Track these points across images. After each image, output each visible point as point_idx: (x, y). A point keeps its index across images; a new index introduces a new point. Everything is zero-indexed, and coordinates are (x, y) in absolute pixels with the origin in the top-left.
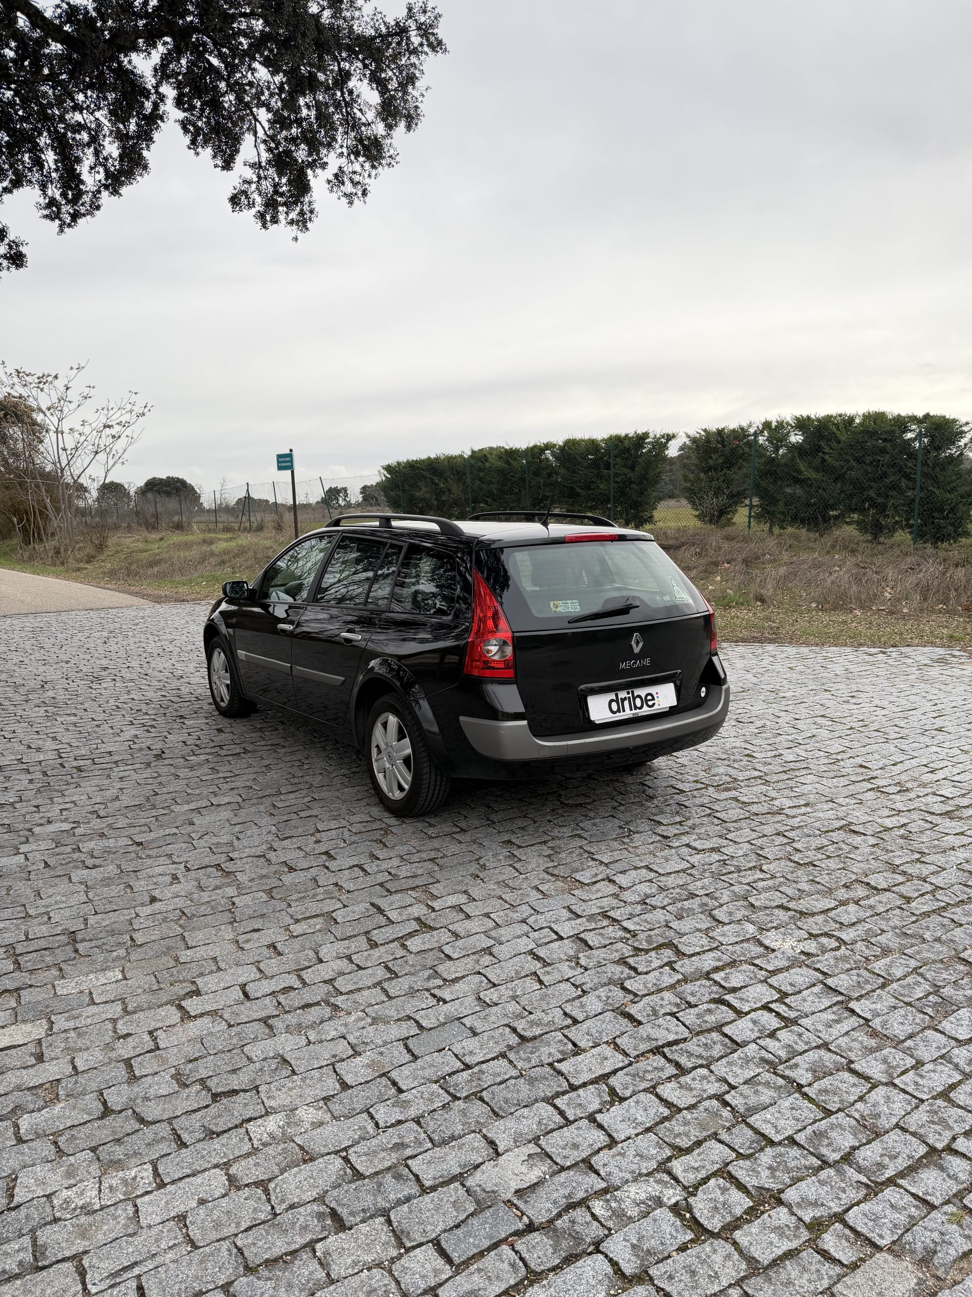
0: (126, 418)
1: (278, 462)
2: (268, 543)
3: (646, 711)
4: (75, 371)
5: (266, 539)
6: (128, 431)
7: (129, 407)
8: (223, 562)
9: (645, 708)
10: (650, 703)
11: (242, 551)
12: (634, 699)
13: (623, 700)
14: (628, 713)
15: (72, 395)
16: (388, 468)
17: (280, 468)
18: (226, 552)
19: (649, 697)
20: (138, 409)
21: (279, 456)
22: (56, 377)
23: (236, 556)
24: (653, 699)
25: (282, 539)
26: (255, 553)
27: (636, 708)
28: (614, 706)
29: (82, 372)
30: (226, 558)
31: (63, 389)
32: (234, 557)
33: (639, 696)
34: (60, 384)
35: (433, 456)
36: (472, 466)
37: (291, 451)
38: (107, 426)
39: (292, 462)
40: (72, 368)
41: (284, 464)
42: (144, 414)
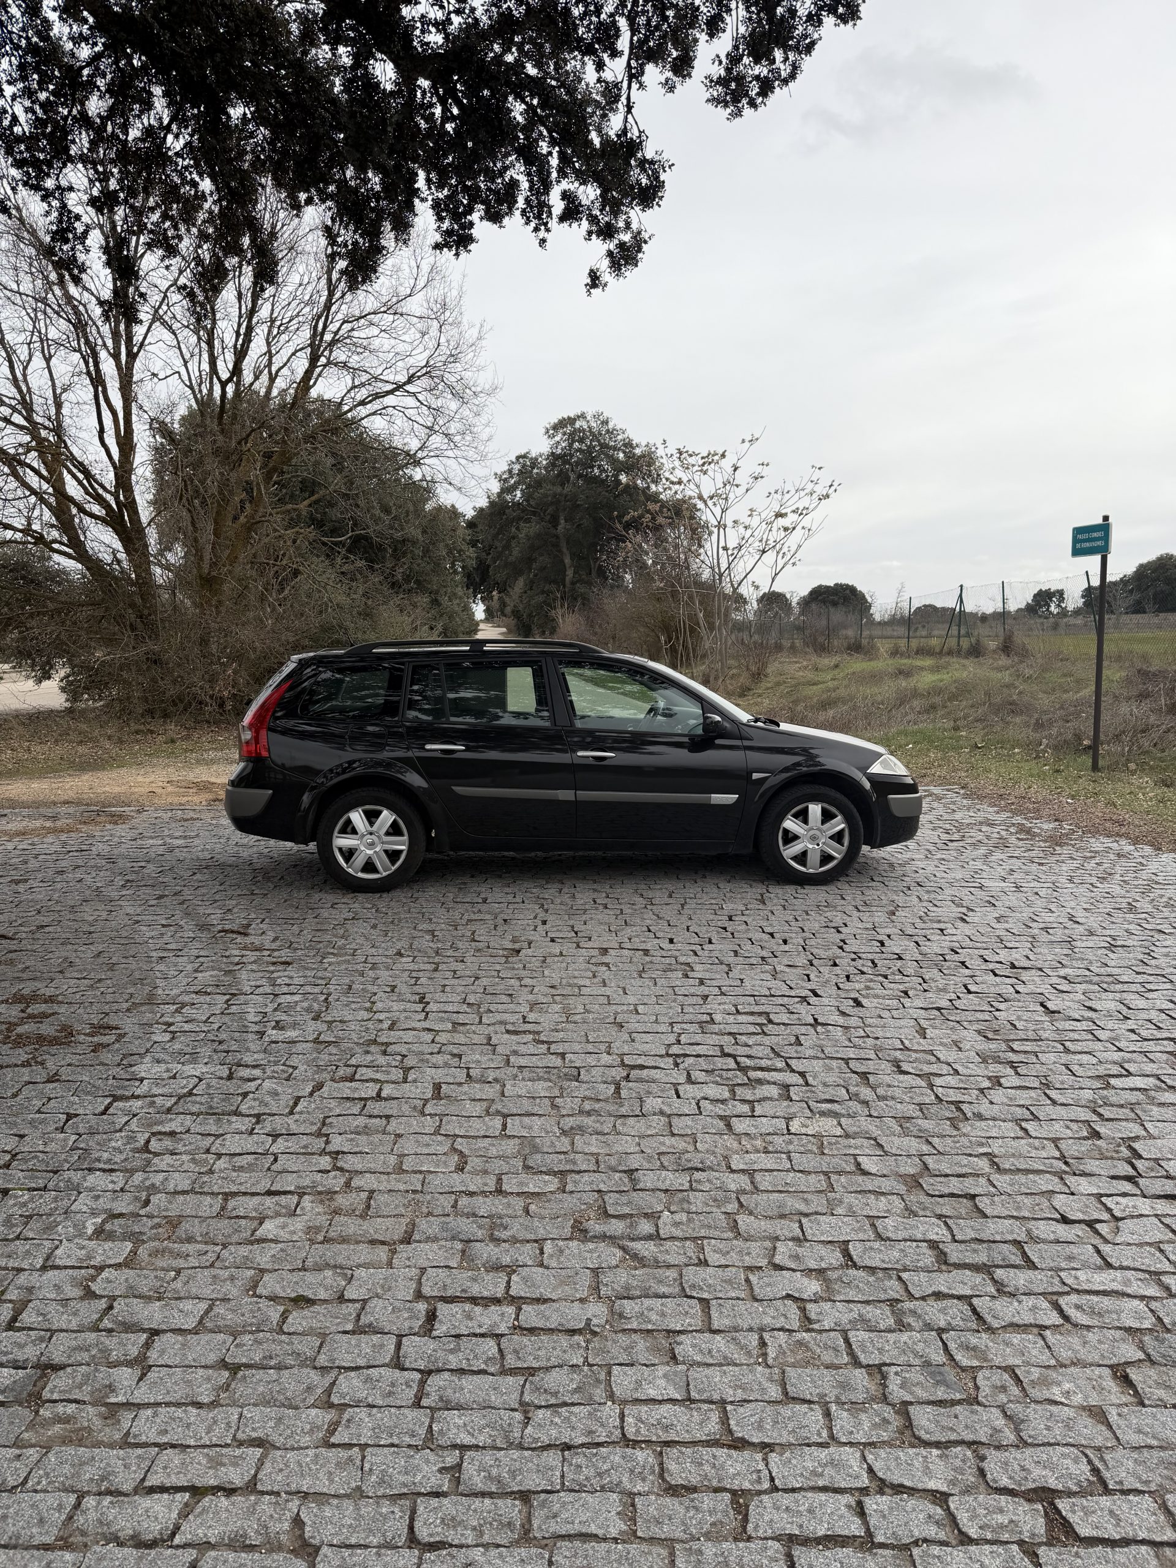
0: (805, 502)
1: (1075, 541)
4: (747, 444)
5: (999, 669)
6: (806, 521)
7: (810, 486)
8: (933, 707)
11: (962, 690)
15: (742, 477)
17: (1076, 552)
18: (936, 691)
20: (820, 490)
21: (1078, 531)
22: (724, 455)
23: (953, 697)
26: (988, 694)
29: (756, 444)
30: (937, 700)
31: (730, 470)
34: (727, 464)
37: (1106, 518)
38: (779, 515)
39: (1106, 538)
40: (743, 441)
41: (1088, 545)
42: (827, 496)
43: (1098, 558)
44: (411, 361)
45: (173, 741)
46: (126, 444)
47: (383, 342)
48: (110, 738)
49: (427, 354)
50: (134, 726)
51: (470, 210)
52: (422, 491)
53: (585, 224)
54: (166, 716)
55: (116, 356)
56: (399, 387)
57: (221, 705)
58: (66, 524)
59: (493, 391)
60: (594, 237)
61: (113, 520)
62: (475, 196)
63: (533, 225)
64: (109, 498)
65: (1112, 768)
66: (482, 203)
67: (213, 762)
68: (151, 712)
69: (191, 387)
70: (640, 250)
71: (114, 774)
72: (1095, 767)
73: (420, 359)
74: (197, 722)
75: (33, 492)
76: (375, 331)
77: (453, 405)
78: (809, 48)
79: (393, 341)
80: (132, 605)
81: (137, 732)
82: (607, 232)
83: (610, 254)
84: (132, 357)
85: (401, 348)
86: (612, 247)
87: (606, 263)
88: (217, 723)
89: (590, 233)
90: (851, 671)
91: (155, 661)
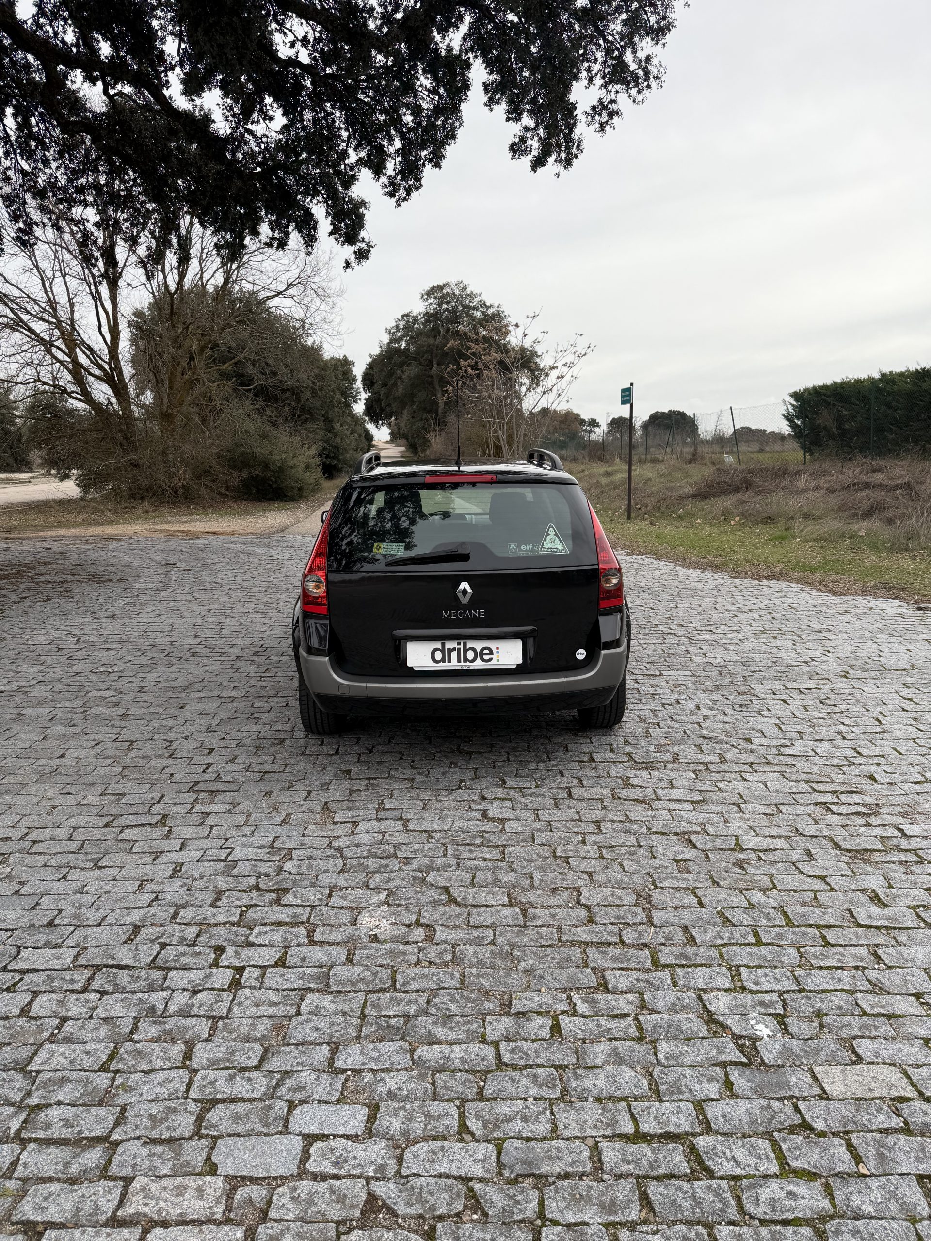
1: (622, 396)
3: (479, 664)
4: (531, 319)
6: (572, 372)
7: (572, 349)
9: (479, 661)
10: (486, 657)
12: (466, 651)
13: (450, 651)
14: (454, 664)
16: (796, 395)
17: (624, 401)
19: (486, 651)
20: (580, 350)
21: (624, 390)
22: (517, 326)
24: (491, 653)
27: (466, 660)
28: (438, 656)
29: (537, 319)
31: (520, 336)
33: (473, 649)
34: (519, 331)
35: (839, 381)
36: (879, 390)
38: (553, 368)
39: (631, 396)
40: (528, 317)
42: (585, 355)
44: (288, 276)
45: (147, 512)
46: (115, 332)
48: (110, 511)
49: (298, 271)
50: (124, 504)
52: (314, 351)
54: (143, 498)
55: (107, 279)
56: (280, 293)
57: (176, 493)
58: (79, 380)
59: (342, 292)
60: (346, 244)
61: (108, 379)
62: (289, 218)
64: (106, 367)
65: (636, 518)
68: (133, 497)
69: (153, 293)
70: (371, 251)
72: (629, 518)
73: (295, 273)
74: (161, 502)
75: (58, 360)
77: (318, 301)
79: (274, 264)
80: (121, 431)
81: (126, 507)
82: (352, 242)
83: (355, 253)
84: (117, 278)
86: (355, 249)
87: (353, 258)
88: (174, 503)
91: (135, 465)
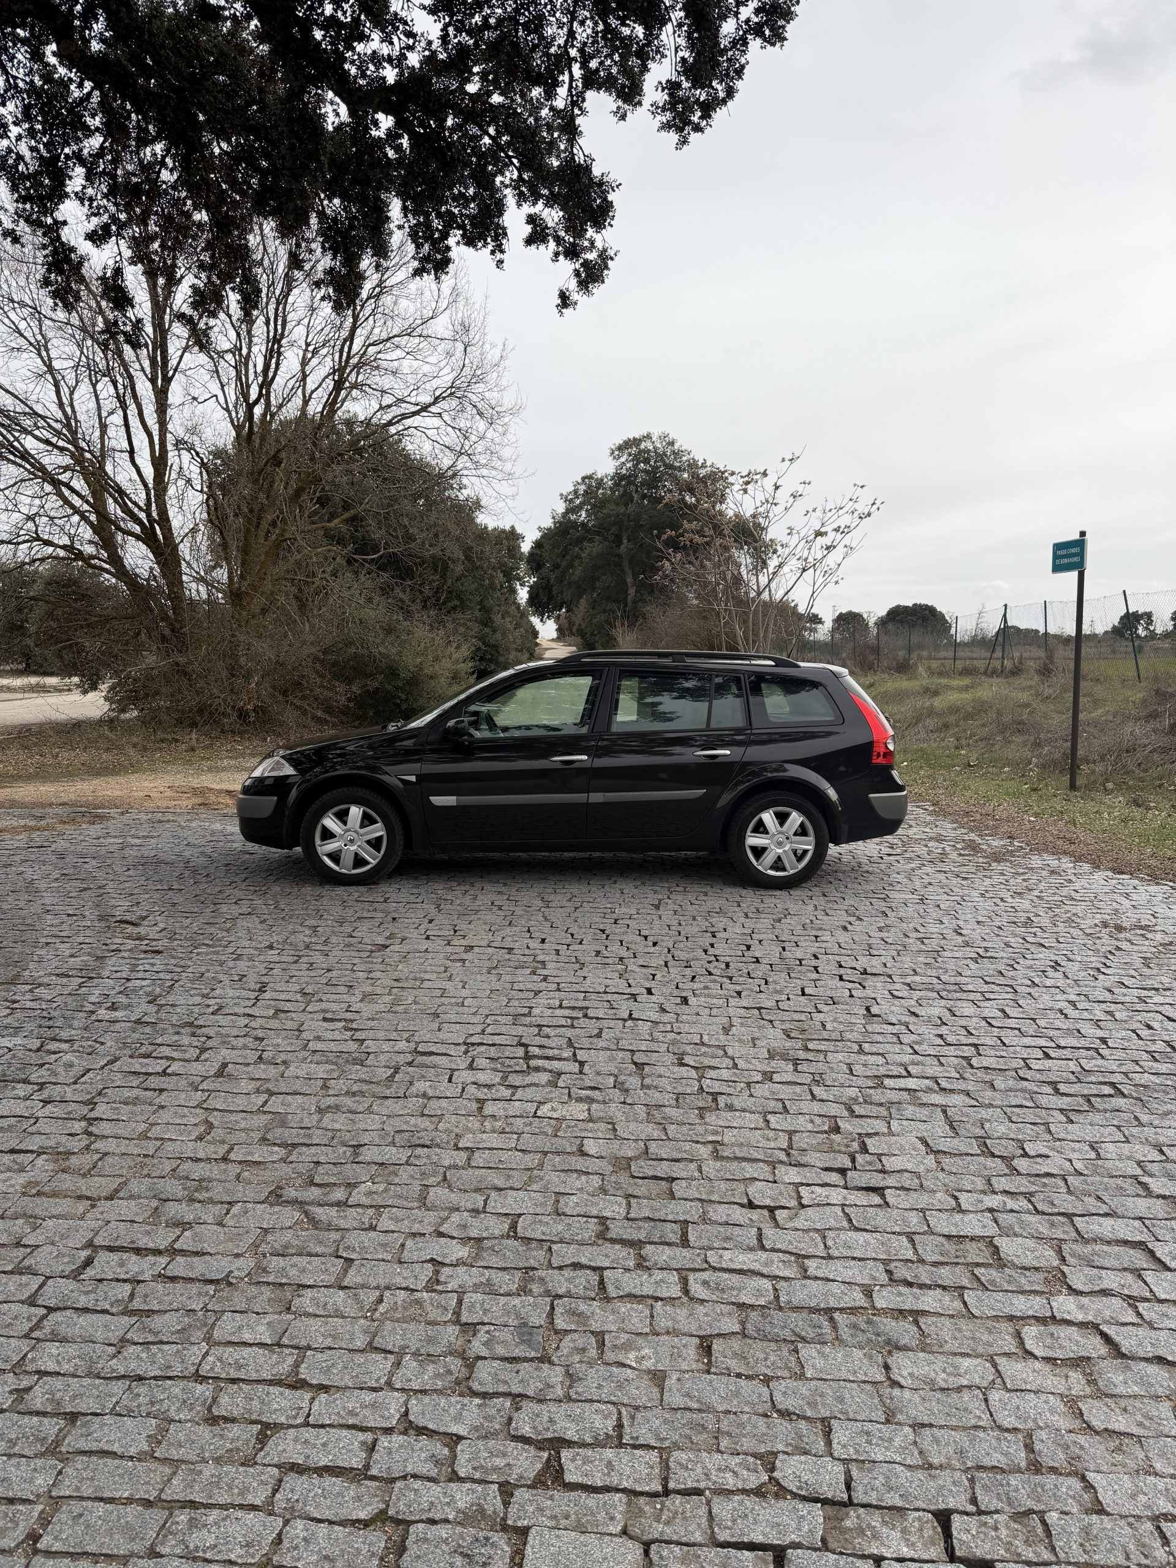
0: (846, 520)
1: (1055, 557)
2: (1024, 697)
4: (787, 463)
5: (1023, 689)
6: (847, 540)
7: (850, 506)
8: (946, 726)
11: (980, 708)
15: (783, 496)
17: (1057, 568)
18: (953, 710)
20: (862, 508)
21: (1058, 547)
22: (765, 474)
23: (969, 716)
25: (1048, 691)
26: (999, 713)
29: (796, 463)
30: (952, 719)
31: (771, 489)
32: (965, 719)
34: (768, 483)
37: (1083, 534)
38: (819, 534)
39: (1082, 554)
40: (783, 460)
41: (1066, 561)
42: (869, 515)
43: (1075, 574)
44: (436, 383)
45: (193, 750)
46: (160, 464)
47: (407, 365)
48: (135, 746)
49: (452, 375)
50: (160, 735)
51: (445, 235)
52: (467, 510)
53: (552, 244)
54: (193, 725)
55: (153, 381)
56: (425, 408)
57: (245, 716)
58: (106, 541)
59: (515, 411)
60: (561, 258)
61: (148, 537)
62: (450, 222)
63: (490, 247)
64: (142, 516)
65: (1090, 787)
66: (459, 228)
67: (224, 769)
68: (179, 721)
69: (227, 410)
70: (607, 267)
71: (122, 780)
72: (1073, 787)
73: (445, 380)
74: (223, 732)
75: (76, 511)
76: (399, 353)
77: (481, 425)
78: (739, 72)
79: (416, 364)
80: (165, 618)
81: (163, 741)
82: (572, 252)
83: (577, 274)
84: (168, 381)
85: (426, 368)
86: (578, 266)
87: (573, 284)
88: (241, 733)
89: (557, 254)
90: (882, 690)
91: (181, 671)
